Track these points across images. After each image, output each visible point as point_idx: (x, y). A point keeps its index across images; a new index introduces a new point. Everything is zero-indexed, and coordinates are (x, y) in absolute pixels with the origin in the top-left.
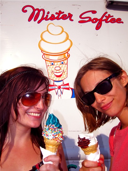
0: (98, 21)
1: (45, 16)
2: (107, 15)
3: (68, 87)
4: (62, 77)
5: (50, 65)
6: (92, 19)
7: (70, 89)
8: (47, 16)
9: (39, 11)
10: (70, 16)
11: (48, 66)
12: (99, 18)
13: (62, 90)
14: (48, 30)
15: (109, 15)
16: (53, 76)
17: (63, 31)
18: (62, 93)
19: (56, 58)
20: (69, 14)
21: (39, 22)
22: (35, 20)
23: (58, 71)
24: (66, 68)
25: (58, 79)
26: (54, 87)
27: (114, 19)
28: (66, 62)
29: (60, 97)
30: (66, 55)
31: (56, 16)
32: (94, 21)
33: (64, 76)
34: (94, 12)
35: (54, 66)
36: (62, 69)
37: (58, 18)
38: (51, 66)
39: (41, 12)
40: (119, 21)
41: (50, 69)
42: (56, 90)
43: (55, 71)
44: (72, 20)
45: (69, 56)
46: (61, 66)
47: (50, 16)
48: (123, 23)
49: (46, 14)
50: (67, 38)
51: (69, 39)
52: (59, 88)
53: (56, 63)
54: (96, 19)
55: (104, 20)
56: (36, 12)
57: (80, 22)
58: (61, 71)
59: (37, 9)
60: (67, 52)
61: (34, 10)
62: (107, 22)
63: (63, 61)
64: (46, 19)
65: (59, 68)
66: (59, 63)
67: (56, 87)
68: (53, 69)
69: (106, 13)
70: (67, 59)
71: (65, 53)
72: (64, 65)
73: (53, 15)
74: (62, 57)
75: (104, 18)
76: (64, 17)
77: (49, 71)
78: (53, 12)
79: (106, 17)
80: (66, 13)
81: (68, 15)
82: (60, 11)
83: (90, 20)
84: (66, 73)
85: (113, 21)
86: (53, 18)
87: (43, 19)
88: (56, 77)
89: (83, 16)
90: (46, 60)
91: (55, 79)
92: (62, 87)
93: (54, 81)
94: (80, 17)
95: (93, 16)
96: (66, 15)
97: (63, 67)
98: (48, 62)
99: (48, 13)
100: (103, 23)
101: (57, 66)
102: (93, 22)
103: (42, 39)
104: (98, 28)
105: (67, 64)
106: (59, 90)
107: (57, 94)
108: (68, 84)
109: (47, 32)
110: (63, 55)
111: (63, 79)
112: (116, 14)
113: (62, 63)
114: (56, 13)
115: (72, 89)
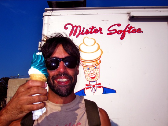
0: (122, 33)
1: (81, 31)
3: (100, 86)
4: (95, 78)
5: (86, 69)
6: (117, 31)
7: (102, 87)
8: (83, 31)
10: (100, 29)
11: (85, 70)
12: (123, 29)
13: (95, 88)
14: (84, 43)
15: (131, 26)
16: (89, 78)
17: (95, 43)
18: (96, 91)
19: (90, 64)
20: (100, 28)
21: (77, 37)
22: (74, 35)
23: (92, 74)
24: (98, 72)
25: (92, 80)
26: (89, 86)
27: (135, 29)
28: (98, 67)
29: (94, 94)
30: (98, 61)
31: (90, 30)
32: (119, 32)
33: (97, 77)
34: (119, 25)
35: (90, 71)
36: (96, 72)
37: (91, 33)
38: (88, 71)
39: (79, 28)
40: (139, 31)
41: (87, 73)
42: (92, 88)
43: (90, 74)
44: (102, 33)
45: (100, 62)
46: (94, 70)
47: (85, 31)
48: (142, 32)
49: (82, 30)
50: (99, 48)
51: (100, 49)
52: (94, 86)
53: (90, 68)
54: (121, 31)
55: (127, 31)
56: (75, 28)
57: (108, 34)
58: (94, 74)
59: (76, 26)
60: (99, 59)
61: (73, 27)
62: (129, 32)
63: (96, 66)
64: (82, 34)
65: (93, 72)
66: (93, 68)
67: (92, 86)
68: (89, 73)
69: (129, 25)
70: (99, 64)
71: (97, 60)
72: (97, 69)
73: (87, 30)
74: (95, 63)
75: (127, 29)
76: (96, 31)
77: (86, 74)
78: (87, 27)
79: (129, 28)
80: (97, 28)
81: (98, 29)
82: (93, 27)
83: (116, 32)
84: (98, 75)
85: (135, 31)
86: (87, 32)
87: (80, 34)
88: (91, 79)
89: (110, 29)
90: (83, 66)
91: (90, 80)
92: (95, 86)
93: (90, 82)
94: (108, 30)
95: (118, 28)
96: (97, 29)
97: (96, 71)
98: (85, 67)
99: (84, 28)
100: (127, 33)
101: (92, 70)
102: (119, 34)
103: (80, 50)
104: (122, 38)
105: (99, 68)
106: (94, 88)
107: (92, 91)
108: (100, 84)
109: (83, 44)
110: (96, 62)
111: (96, 80)
112: (136, 25)
113: (95, 68)
114: (90, 28)
115: (103, 87)
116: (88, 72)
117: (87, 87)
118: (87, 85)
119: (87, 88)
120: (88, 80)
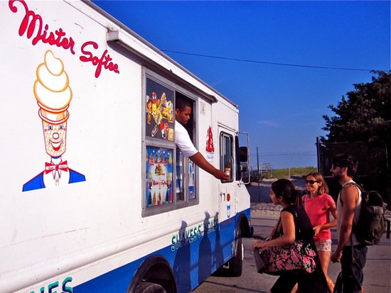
0: (98, 63)
1: (42, 33)
2: (107, 55)
5: (47, 128)
6: (93, 57)
8: (45, 33)
9: (35, 17)
12: (99, 57)
14: (45, 64)
16: (51, 148)
17: (63, 70)
20: (71, 39)
21: (34, 42)
27: (113, 64)
34: (96, 46)
35: (53, 132)
36: (61, 136)
37: (58, 43)
38: (49, 132)
39: (38, 22)
40: (116, 68)
42: (54, 171)
44: (73, 53)
45: (68, 115)
47: (48, 34)
48: (118, 72)
49: (43, 29)
53: (54, 127)
54: (97, 60)
55: (103, 63)
56: (31, 18)
58: (59, 140)
59: (32, 13)
60: (67, 110)
62: (106, 68)
64: (44, 39)
66: (58, 127)
68: (51, 137)
69: (106, 51)
73: (52, 35)
75: (104, 60)
76: (65, 44)
79: (106, 58)
80: (68, 36)
82: (61, 30)
85: (111, 67)
86: (51, 41)
87: (39, 37)
92: (60, 166)
93: (52, 157)
94: (82, 49)
95: (94, 53)
96: (67, 40)
98: (46, 124)
99: (47, 27)
100: (103, 67)
102: (94, 64)
103: (38, 80)
104: (97, 74)
105: (65, 129)
108: (65, 163)
110: (62, 114)
114: (57, 32)
115: (70, 170)
116: (49, 134)
117: (47, 168)
118: (47, 164)
119: (47, 172)
120: (49, 153)
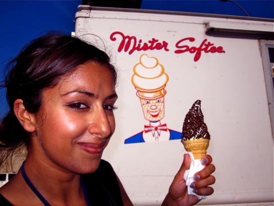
0: (196, 51)
1: (137, 46)
2: (206, 43)
3: (165, 128)
4: (158, 116)
5: (145, 103)
6: (190, 48)
7: (168, 130)
8: (139, 45)
9: (130, 38)
10: (165, 44)
11: (143, 104)
12: (198, 46)
13: (159, 131)
14: (141, 63)
15: (209, 43)
16: (149, 116)
17: (158, 64)
18: (159, 135)
20: (164, 42)
21: (131, 53)
22: (126, 50)
23: (154, 111)
24: (162, 107)
25: (154, 119)
26: (150, 128)
27: (214, 47)
28: (162, 99)
29: (157, 139)
30: (162, 91)
31: (149, 45)
32: (192, 50)
33: (161, 115)
34: (192, 40)
35: (150, 105)
36: (159, 107)
37: (151, 48)
38: (147, 105)
39: (133, 41)
40: (220, 50)
41: (145, 108)
42: (153, 131)
43: (151, 110)
44: (167, 50)
45: (165, 93)
46: (157, 104)
47: (142, 45)
48: (224, 52)
49: (138, 43)
50: (163, 72)
51: (165, 74)
52: (156, 129)
53: (151, 102)
54: (194, 48)
55: (203, 50)
56: (127, 40)
57: (177, 52)
58: (157, 110)
59: (128, 37)
60: (163, 89)
61: (124, 38)
62: (206, 52)
63: (159, 98)
64: (138, 49)
66: (155, 101)
67: (153, 128)
68: (149, 108)
69: (206, 40)
70: (164, 96)
72: (160, 104)
73: (145, 44)
74: (158, 94)
75: (204, 47)
76: (159, 47)
77: (144, 110)
78: (146, 40)
79: (205, 45)
80: (161, 41)
81: (162, 44)
82: (153, 39)
83: (188, 49)
84: (163, 112)
85: (214, 50)
86: (146, 48)
87: (134, 49)
88: (152, 117)
89: (179, 45)
91: (151, 120)
92: (159, 128)
93: (151, 121)
94: (177, 46)
95: (191, 45)
96: (160, 44)
97: (160, 105)
98: (143, 100)
99: (140, 41)
100: (203, 52)
101: (153, 104)
102: (191, 52)
103: (135, 74)
104: (197, 59)
105: (163, 102)
106: (156, 132)
107: (154, 136)
108: (165, 125)
109: (140, 65)
111: (160, 119)
112: (216, 41)
113: (158, 101)
114: (150, 42)
115: (170, 131)
116: (147, 107)
117: (146, 129)
118: (146, 127)
119: (146, 132)
120: (147, 118)
